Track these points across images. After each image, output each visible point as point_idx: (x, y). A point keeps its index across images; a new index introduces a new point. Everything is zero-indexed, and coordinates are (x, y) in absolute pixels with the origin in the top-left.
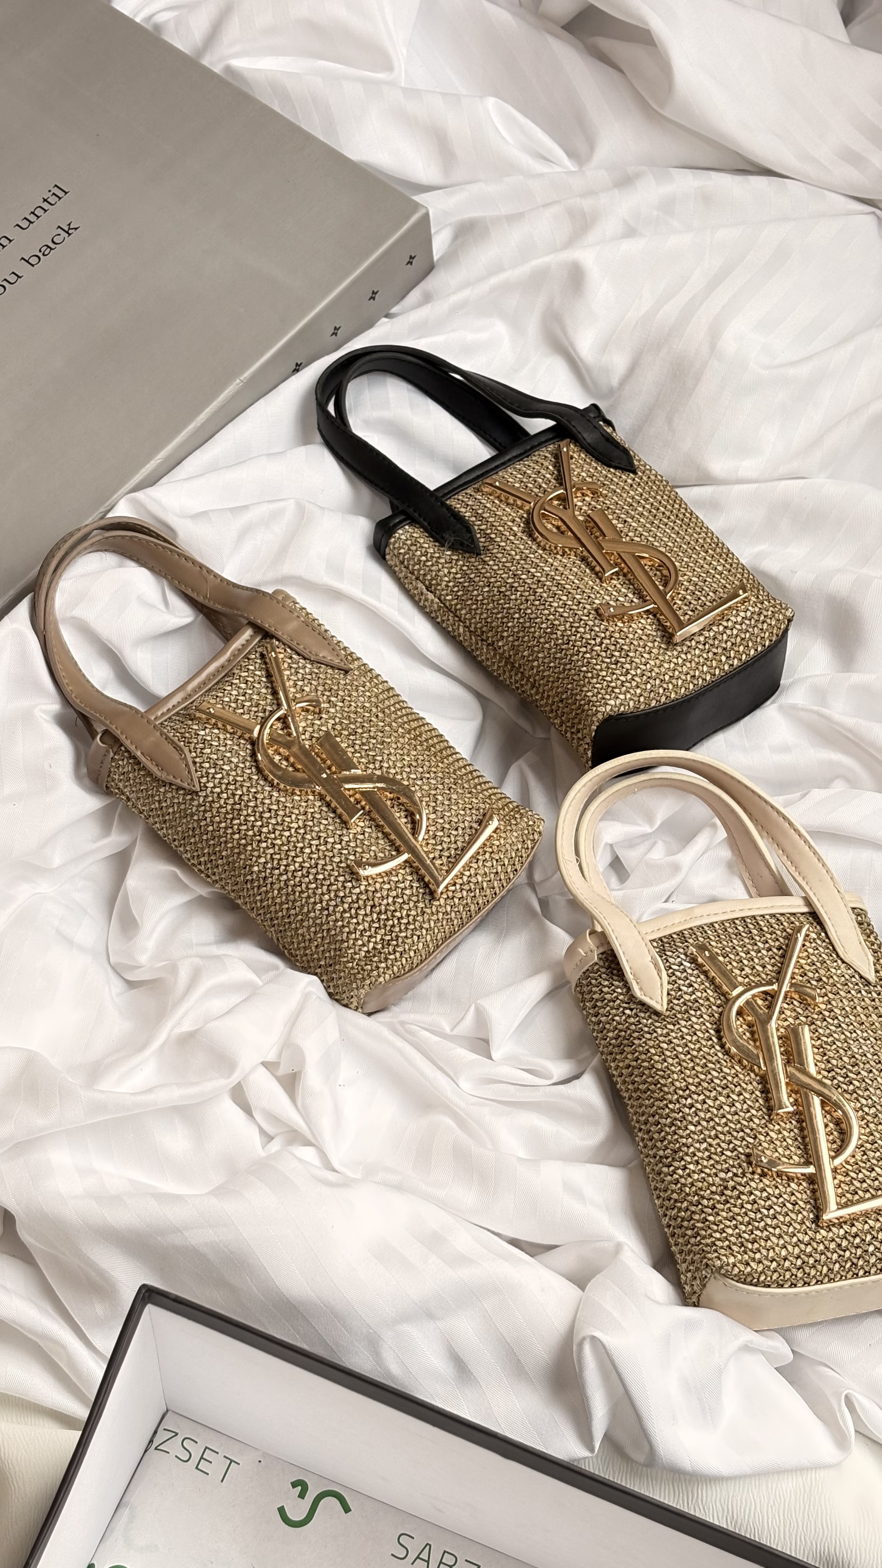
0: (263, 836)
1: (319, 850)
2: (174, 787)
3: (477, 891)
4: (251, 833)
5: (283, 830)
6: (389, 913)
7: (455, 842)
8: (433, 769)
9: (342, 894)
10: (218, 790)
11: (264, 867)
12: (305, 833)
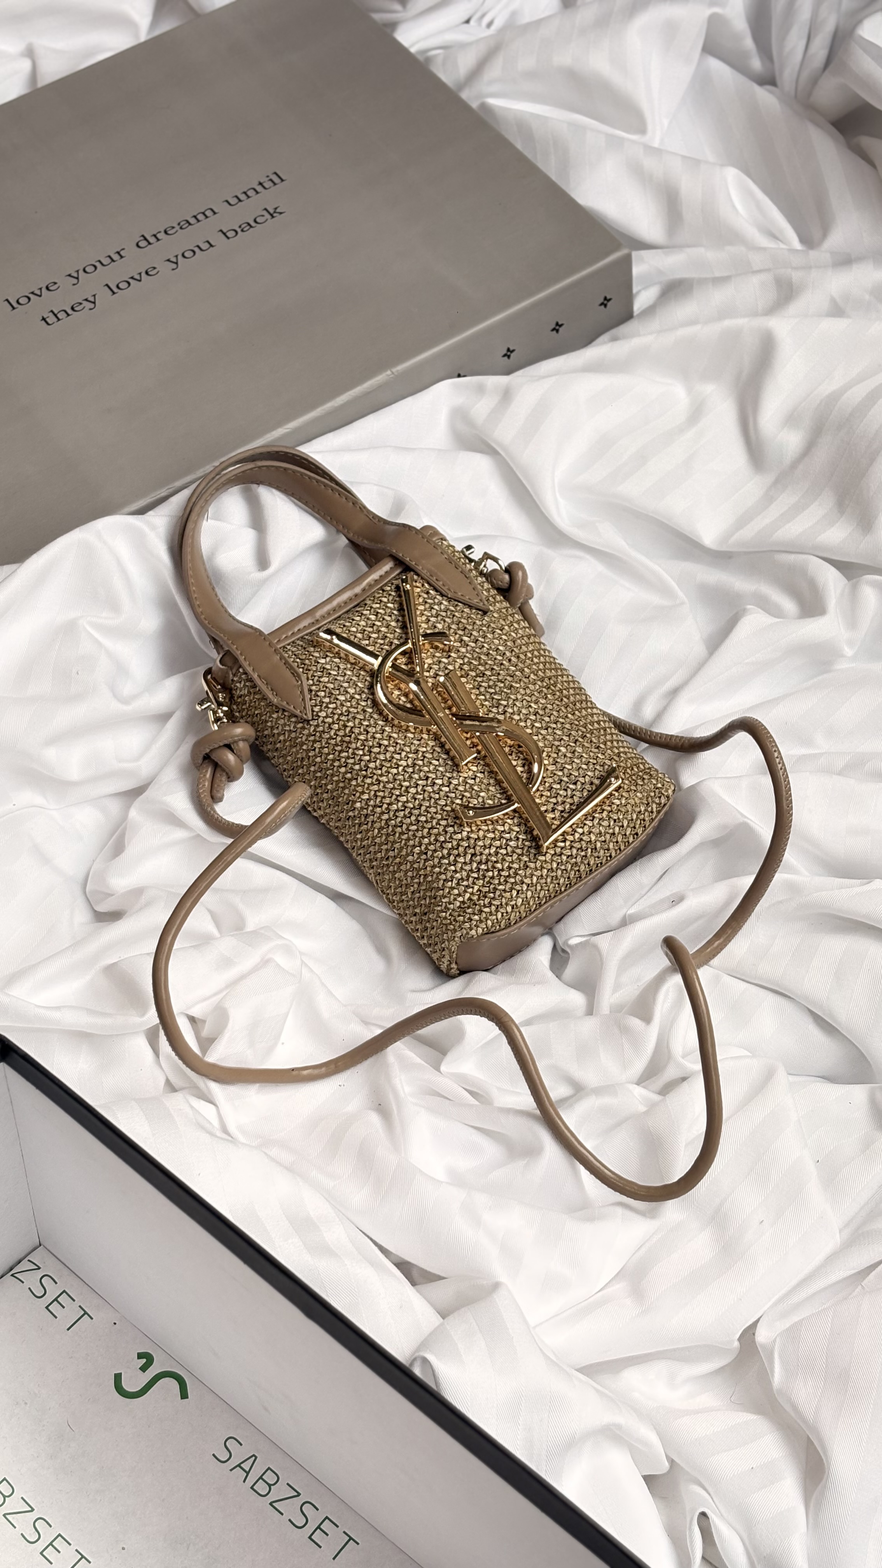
0: (369, 771)
1: (425, 791)
2: (286, 714)
3: (589, 850)
4: (357, 767)
5: (391, 767)
6: (490, 864)
7: (572, 797)
8: (561, 720)
9: (442, 839)
10: (329, 720)
11: (366, 804)
12: (413, 772)
